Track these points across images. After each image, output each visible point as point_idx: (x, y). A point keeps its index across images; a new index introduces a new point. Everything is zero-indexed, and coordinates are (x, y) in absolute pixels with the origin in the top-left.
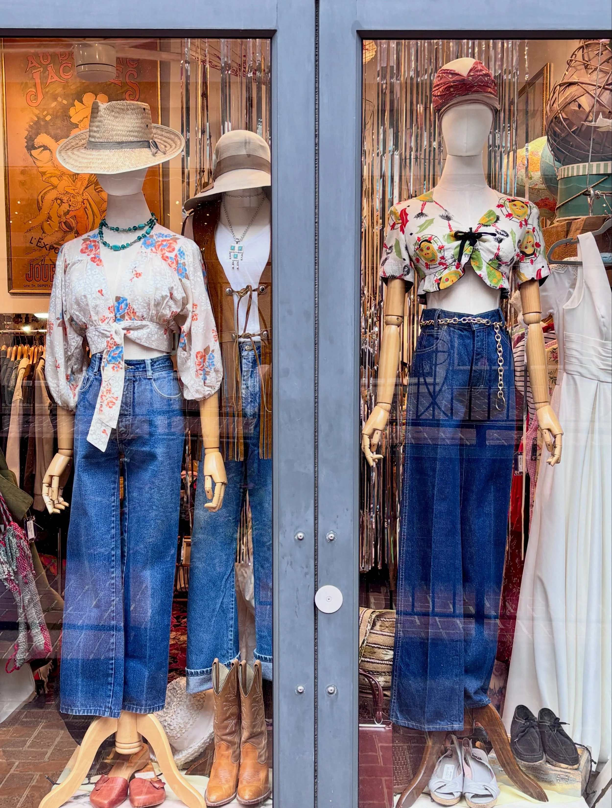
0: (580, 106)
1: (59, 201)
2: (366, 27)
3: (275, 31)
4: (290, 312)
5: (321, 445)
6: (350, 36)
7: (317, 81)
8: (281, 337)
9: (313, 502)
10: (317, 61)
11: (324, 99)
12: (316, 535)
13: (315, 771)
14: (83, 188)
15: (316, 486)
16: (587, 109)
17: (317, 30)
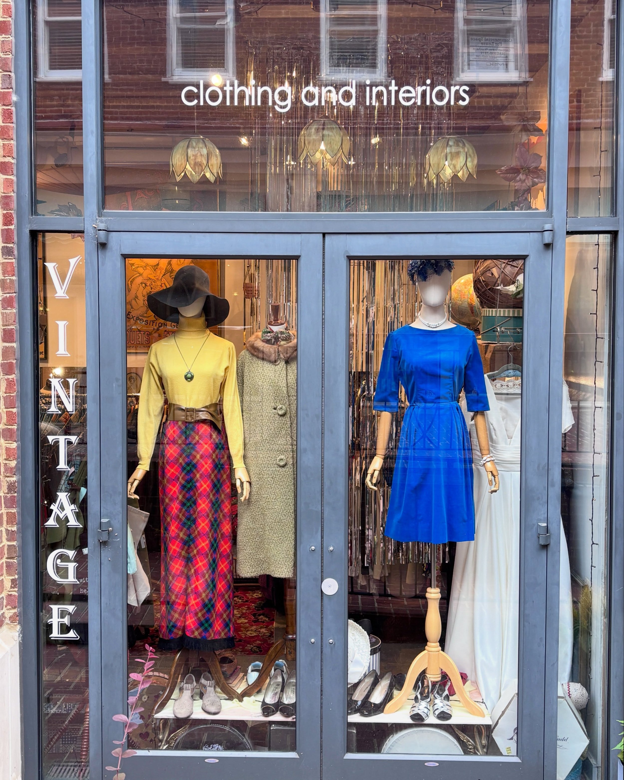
0: (492, 274)
1: (144, 285)
2: (352, 254)
3: (300, 256)
4: (307, 415)
5: (326, 494)
6: (343, 259)
7: (323, 283)
8: (302, 430)
9: (320, 528)
10: (324, 272)
11: (327, 295)
12: (322, 548)
13: (321, 691)
14: (162, 275)
15: (322, 518)
16: (497, 276)
17: (324, 255)
